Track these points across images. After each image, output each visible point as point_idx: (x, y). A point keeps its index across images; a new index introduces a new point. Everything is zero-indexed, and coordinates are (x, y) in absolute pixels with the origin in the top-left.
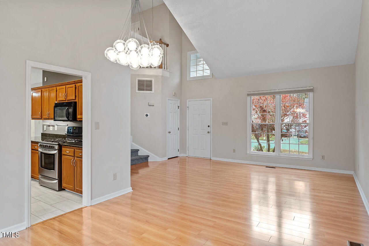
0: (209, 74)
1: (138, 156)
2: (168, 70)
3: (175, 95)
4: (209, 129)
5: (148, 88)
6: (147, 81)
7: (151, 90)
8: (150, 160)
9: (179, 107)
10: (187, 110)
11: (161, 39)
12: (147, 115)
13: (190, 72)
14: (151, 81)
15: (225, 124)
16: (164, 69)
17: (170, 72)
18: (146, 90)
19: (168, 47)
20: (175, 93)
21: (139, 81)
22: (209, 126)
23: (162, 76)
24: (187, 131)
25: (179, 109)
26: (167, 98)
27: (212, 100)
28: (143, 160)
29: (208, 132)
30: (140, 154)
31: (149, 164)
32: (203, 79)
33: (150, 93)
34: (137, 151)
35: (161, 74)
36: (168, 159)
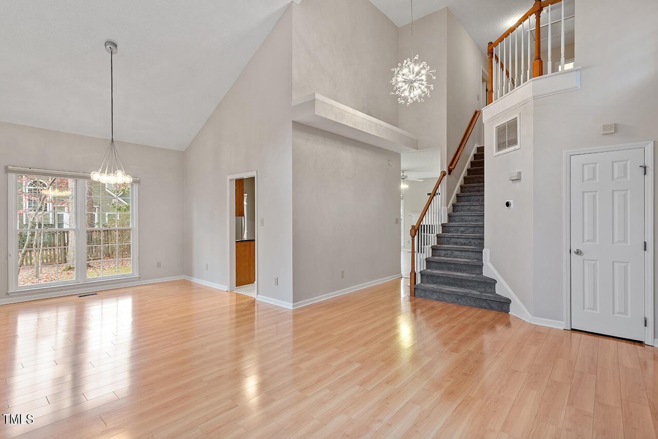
1: (495, 293)
3: (610, 131)
6: (509, 124)
7: (516, 143)
9: (649, 169)
12: (508, 204)
14: (517, 121)
17: (578, 70)
18: (510, 145)
20: (605, 128)
21: (499, 129)
23: (535, 98)
25: (650, 176)
26: (565, 152)
30: (498, 290)
33: (515, 150)
34: (492, 283)
35: (531, 95)
36: (573, 330)
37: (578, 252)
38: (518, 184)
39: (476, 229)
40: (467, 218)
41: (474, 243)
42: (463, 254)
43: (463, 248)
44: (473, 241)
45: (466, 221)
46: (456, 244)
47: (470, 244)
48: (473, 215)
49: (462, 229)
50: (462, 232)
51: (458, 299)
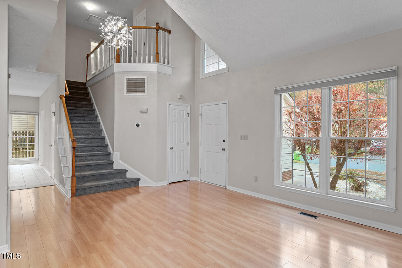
0: (225, 67)
1: (126, 178)
2: (170, 65)
3: (181, 98)
4: (224, 145)
5: (141, 89)
6: (138, 80)
7: (144, 92)
8: (141, 184)
9: (189, 115)
10: (200, 119)
11: (157, 24)
12: (138, 125)
13: (203, 67)
14: (144, 80)
15: (244, 137)
16: (164, 63)
17: (172, 67)
18: (138, 92)
19: (170, 34)
20: (181, 96)
21: (129, 80)
22: (224, 141)
23: (158, 73)
24: (200, 146)
25: (189, 118)
26: (167, 102)
27: (228, 104)
28: (129, 185)
29: (223, 150)
30: (128, 175)
31: (140, 190)
32: (218, 74)
33: (143, 96)
34: (124, 172)
35: (156, 71)
36: (169, 183)
37: (172, 148)
38: (145, 115)
39: (93, 140)
40: (81, 133)
41: (97, 150)
42: (95, 157)
43: (95, 154)
44: (96, 148)
45: (80, 135)
46: (83, 151)
47: (94, 151)
48: (86, 130)
49: (82, 140)
50: (82, 143)
51: (110, 187)
